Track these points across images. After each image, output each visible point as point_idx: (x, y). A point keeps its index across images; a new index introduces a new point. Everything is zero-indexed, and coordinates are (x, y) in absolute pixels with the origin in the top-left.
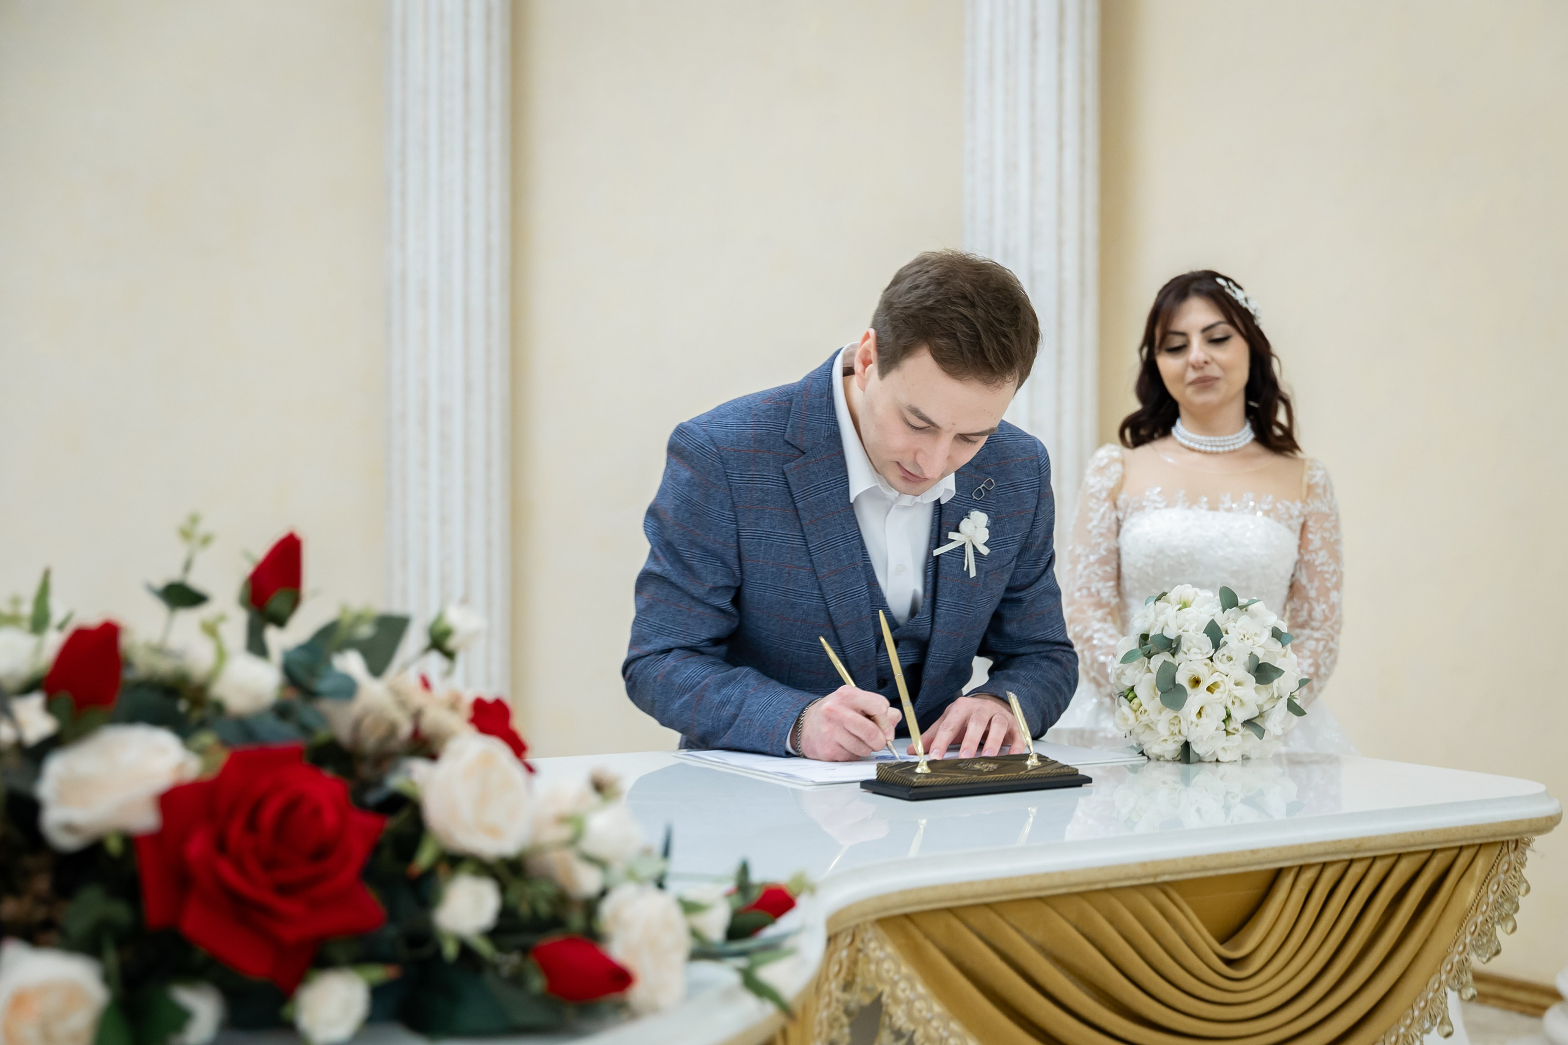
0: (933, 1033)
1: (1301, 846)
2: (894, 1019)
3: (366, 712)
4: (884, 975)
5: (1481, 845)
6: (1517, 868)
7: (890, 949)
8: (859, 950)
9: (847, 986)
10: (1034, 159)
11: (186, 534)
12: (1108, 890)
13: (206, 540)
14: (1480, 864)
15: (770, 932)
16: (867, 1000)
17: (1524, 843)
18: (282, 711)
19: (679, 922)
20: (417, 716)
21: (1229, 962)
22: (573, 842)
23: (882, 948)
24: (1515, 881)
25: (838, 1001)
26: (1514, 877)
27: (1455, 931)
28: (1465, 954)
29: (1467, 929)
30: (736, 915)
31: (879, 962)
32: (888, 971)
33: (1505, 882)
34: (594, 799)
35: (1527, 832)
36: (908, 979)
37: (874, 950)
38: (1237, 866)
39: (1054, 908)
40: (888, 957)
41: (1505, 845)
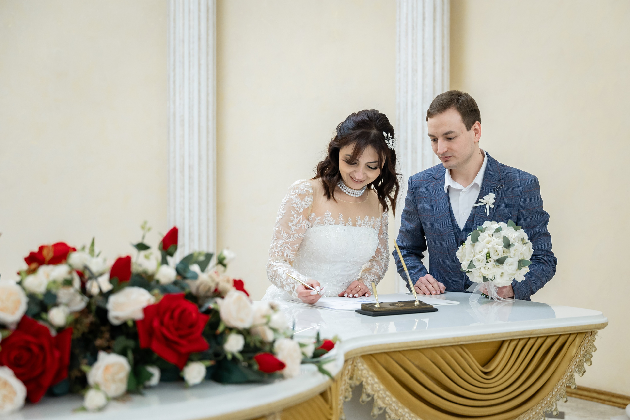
0: (380, 395)
1: (510, 333)
2: (367, 390)
3: (201, 283)
4: (364, 375)
5: (578, 333)
6: (592, 342)
7: (366, 366)
8: (355, 366)
9: (351, 378)
10: (424, 68)
11: (143, 227)
12: (442, 347)
13: (149, 229)
14: (578, 340)
15: (326, 356)
16: (358, 383)
17: (594, 333)
18: (175, 283)
19: (299, 351)
20: (217, 284)
21: (485, 373)
22: (267, 323)
23: (363, 366)
24: (591, 347)
25: (348, 383)
26: (591, 345)
27: (568, 364)
28: (572, 373)
29: (573, 364)
30: (316, 350)
31: (362, 370)
32: (365, 374)
33: (587, 347)
34: (271, 311)
35: (594, 329)
36: (372, 376)
37: (360, 366)
38: (487, 339)
39: (423, 353)
40: (365, 369)
41: (587, 333)
